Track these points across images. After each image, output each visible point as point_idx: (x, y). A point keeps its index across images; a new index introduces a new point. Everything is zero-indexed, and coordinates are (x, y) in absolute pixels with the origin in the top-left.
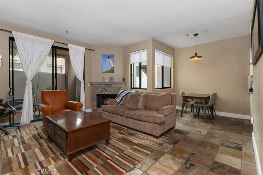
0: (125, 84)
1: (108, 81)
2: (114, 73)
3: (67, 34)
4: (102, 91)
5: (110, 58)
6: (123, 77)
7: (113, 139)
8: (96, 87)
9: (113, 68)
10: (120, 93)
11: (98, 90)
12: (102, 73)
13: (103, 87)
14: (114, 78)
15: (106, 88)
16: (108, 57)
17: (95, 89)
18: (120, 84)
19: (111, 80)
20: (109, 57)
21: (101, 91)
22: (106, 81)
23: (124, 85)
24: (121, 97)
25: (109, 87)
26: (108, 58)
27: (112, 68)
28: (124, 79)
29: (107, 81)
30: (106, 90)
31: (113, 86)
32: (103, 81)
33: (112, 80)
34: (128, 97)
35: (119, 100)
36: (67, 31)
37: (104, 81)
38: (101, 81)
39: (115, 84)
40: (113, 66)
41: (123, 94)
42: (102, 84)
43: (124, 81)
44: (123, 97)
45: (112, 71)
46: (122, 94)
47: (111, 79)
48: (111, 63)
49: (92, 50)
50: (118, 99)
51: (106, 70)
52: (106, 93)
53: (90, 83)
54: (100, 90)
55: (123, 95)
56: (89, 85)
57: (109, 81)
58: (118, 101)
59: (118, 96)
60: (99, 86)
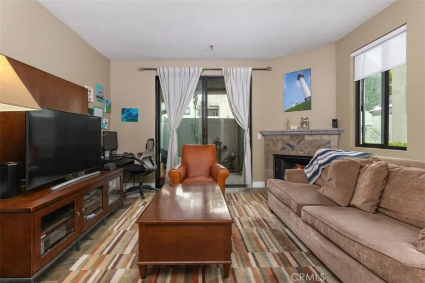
0: (339, 134)
1: (296, 128)
2: (310, 109)
3: (213, 50)
4: (284, 148)
5: (303, 76)
6: (335, 118)
7: (251, 266)
8: (272, 141)
9: (310, 97)
10: (316, 155)
11: (276, 146)
12: (287, 111)
13: (287, 141)
14: (311, 120)
15: (291, 142)
16: (297, 77)
17: (271, 144)
18: (326, 133)
19: (302, 126)
20: (299, 76)
21: (282, 149)
22: (292, 128)
23: (336, 137)
24: (317, 166)
25: (298, 141)
26: (298, 79)
27: (306, 99)
28: (335, 123)
29: (294, 127)
30: (292, 147)
31: (307, 138)
32: (285, 129)
33: (304, 126)
34: (330, 169)
35: (311, 174)
36: (211, 46)
37: (288, 129)
38: (280, 127)
39: (312, 133)
40: (308, 94)
41: (322, 159)
42: (282, 134)
43: (337, 127)
44: (320, 166)
45: (306, 105)
46: (319, 158)
47: (302, 123)
48: (304, 88)
49: (265, 69)
50: (308, 170)
51: (294, 105)
52: (293, 153)
53: (261, 132)
54: (280, 146)
55: (320, 162)
56: (259, 136)
57: (298, 129)
58: (309, 175)
59: (310, 163)
60: (279, 138)
